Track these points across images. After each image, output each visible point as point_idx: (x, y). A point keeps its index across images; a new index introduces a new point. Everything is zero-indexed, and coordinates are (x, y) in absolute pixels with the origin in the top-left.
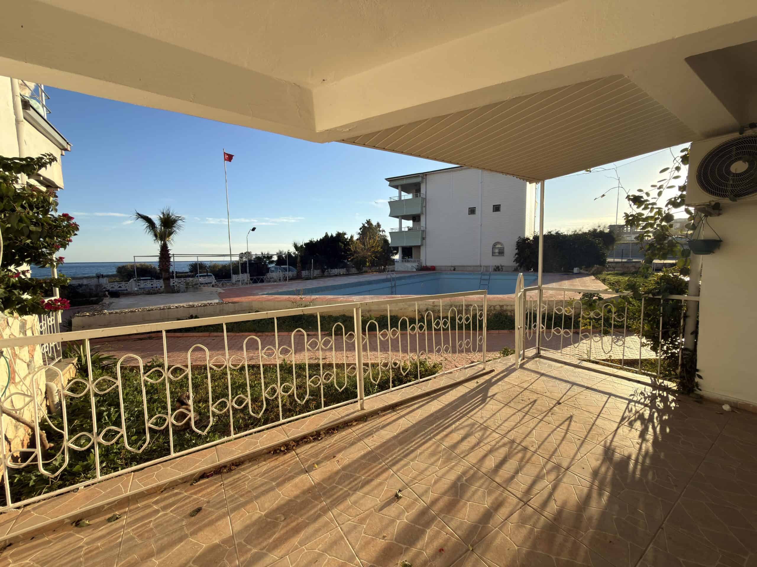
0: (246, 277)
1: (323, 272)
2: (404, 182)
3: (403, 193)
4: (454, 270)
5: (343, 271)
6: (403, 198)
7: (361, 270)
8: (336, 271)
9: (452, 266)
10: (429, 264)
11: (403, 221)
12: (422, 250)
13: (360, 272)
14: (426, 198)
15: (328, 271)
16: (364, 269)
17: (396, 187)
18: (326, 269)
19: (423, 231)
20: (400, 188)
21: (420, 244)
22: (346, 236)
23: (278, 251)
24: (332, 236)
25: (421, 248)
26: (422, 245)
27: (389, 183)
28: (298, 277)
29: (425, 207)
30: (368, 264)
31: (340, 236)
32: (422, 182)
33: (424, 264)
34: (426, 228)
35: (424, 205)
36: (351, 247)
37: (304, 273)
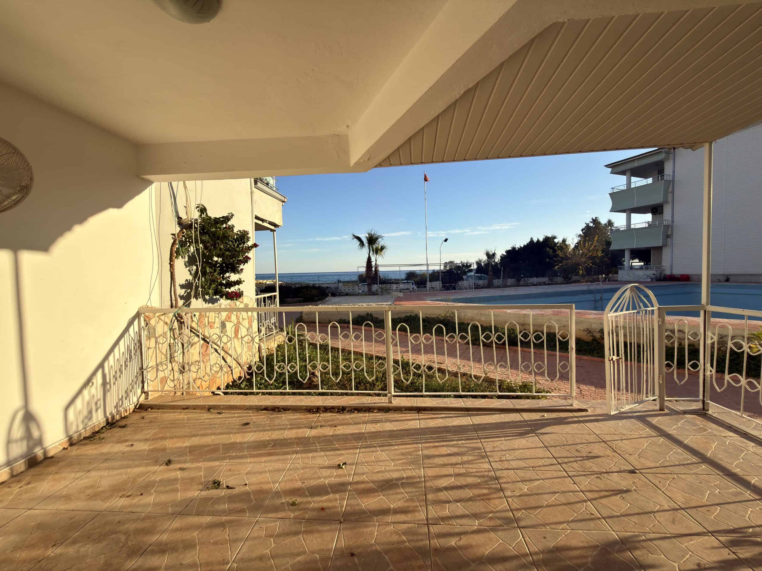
0: (438, 284)
1: (519, 281)
2: (636, 164)
3: (633, 179)
4: (727, 280)
5: (545, 279)
6: (633, 186)
7: (570, 279)
8: (535, 280)
9: (723, 275)
10: (678, 271)
11: (633, 215)
12: (666, 254)
13: (567, 280)
14: (673, 181)
15: (525, 280)
16: (574, 278)
17: (623, 173)
18: (522, 278)
19: (667, 227)
20: (628, 173)
21: (661, 245)
22: (556, 241)
23: (477, 260)
24: (538, 240)
25: (663, 248)
26: (665, 245)
27: (610, 170)
28: (490, 286)
29: (673, 192)
30: (581, 272)
31: (548, 241)
32: (667, 159)
33: (668, 272)
34: (673, 222)
35: (670, 189)
36: (559, 252)
37: (496, 282)
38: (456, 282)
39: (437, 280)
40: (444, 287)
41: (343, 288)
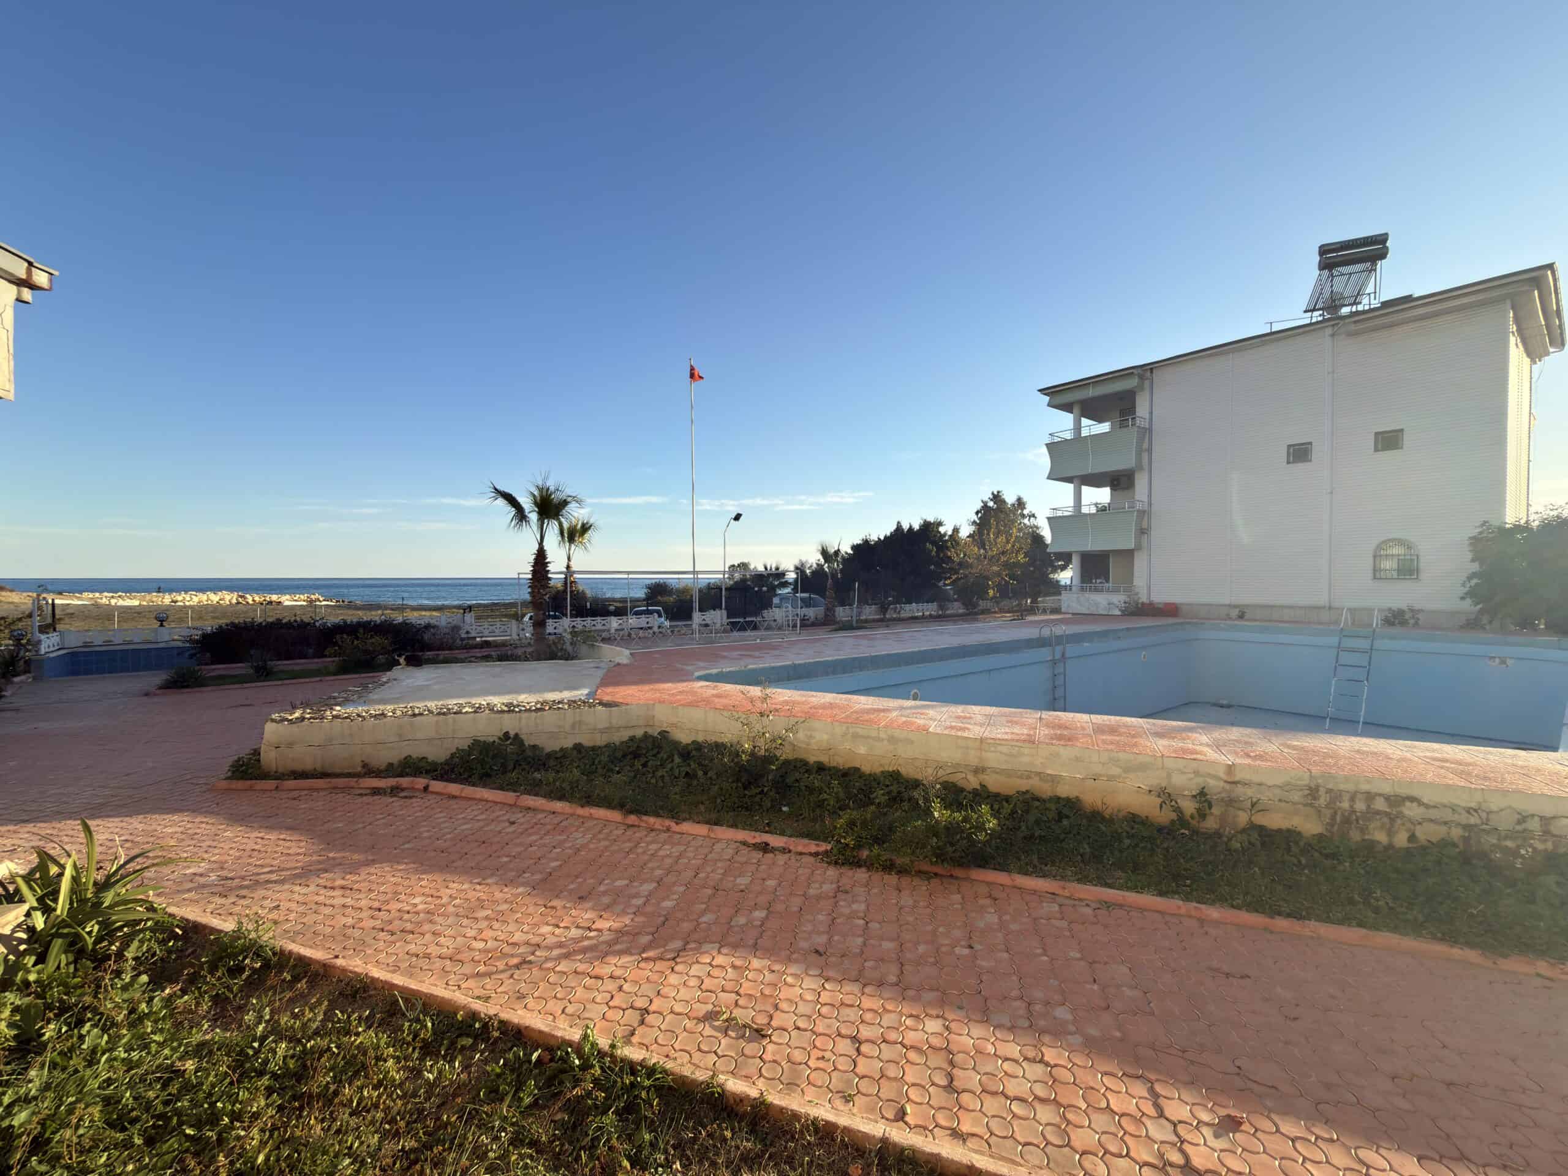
0: (719, 617)
2: (1091, 392)
3: (1085, 422)
4: (1241, 616)
5: (931, 609)
6: (1085, 433)
7: (974, 607)
9: (1235, 606)
10: (1161, 596)
11: (1085, 489)
12: (1140, 563)
13: (972, 613)
14: (1150, 430)
15: (896, 610)
16: (982, 604)
17: (1067, 407)
18: (891, 603)
19: (1142, 513)
20: (1076, 409)
21: (1133, 546)
22: (942, 530)
24: (911, 529)
25: (1136, 554)
26: (1138, 547)
27: (1047, 398)
28: (827, 622)
29: (1150, 451)
30: (991, 592)
31: (929, 529)
32: (1141, 387)
33: (1144, 599)
34: (1150, 504)
35: (1146, 445)
36: (952, 553)
38: (757, 612)
39: (716, 606)
40: (734, 626)
41: (474, 627)
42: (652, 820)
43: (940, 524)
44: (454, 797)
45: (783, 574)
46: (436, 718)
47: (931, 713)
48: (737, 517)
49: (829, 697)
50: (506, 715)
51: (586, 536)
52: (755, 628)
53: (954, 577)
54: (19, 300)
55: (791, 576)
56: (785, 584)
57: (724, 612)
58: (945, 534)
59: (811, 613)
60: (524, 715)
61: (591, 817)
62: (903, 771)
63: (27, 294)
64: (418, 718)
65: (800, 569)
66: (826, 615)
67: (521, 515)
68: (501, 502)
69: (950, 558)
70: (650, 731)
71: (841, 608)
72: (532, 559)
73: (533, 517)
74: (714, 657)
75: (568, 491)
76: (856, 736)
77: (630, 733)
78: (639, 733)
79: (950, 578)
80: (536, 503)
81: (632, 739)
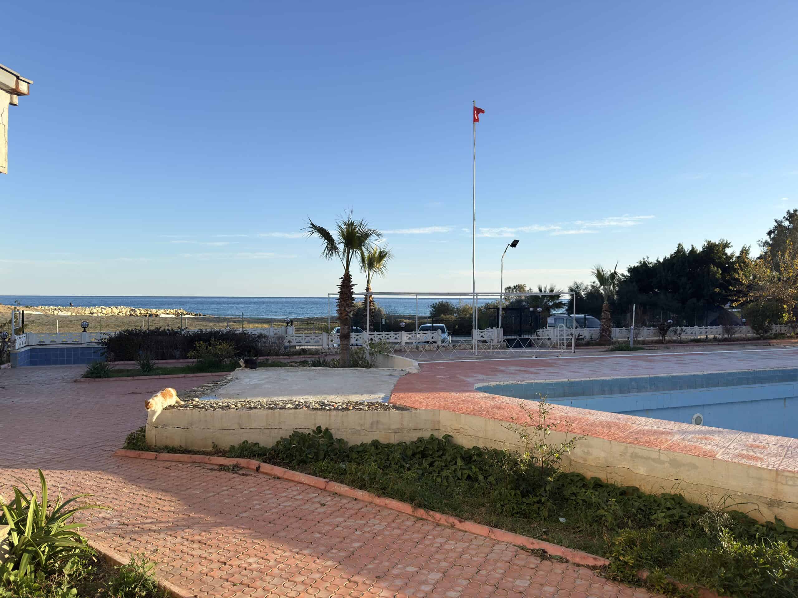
0: (495, 335)
1: (663, 331)
5: (715, 332)
7: (766, 331)
8: (696, 331)
15: (675, 332)
16: (775, 329)
18: (670, 326)
22: (728, 251)
24: (693, 251)
28: (603, 341)
30: (786, 317)
31: (714, 251)
36: (740, 275)
37: (617, 333)
38: (532, 330)
39: (493, 324)
40: (510, 343)
41: (294, 338)
42: (438, 515)
43: (726, 245)
44: (279, 478)
45: (558, 296)
46: (266, 412)
47: (718, 439)
48: (514, 244)
49: (606, 416)
50: (319, 413)
51: (383, 262)
52: (530, 345)
53: (742, 300)
54: (11, 104)
55: (566, 298)
56: (559, 305)
57: (501, 331)
58: (732, 256)
59: (586, 333)
60: (333, 413)
61: (386, 507)
62: (687, 496)
63: (16, 99)
64: (253, 411)
65: (574, 291)
66: (601, 336)
67: (332, 246)
68: (317, 235)
69: (737, 280)
70: (436, 434)
71: (617, 330)
72: (339, 282)
73: (341, 247)
74: (493, 370)
75: (369, 226)
76: (634, 456)
77: (420, 434)
78: (426, 435)
79: (736, 301)
80: (343, 235)
81: (420, 440)
